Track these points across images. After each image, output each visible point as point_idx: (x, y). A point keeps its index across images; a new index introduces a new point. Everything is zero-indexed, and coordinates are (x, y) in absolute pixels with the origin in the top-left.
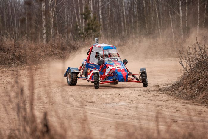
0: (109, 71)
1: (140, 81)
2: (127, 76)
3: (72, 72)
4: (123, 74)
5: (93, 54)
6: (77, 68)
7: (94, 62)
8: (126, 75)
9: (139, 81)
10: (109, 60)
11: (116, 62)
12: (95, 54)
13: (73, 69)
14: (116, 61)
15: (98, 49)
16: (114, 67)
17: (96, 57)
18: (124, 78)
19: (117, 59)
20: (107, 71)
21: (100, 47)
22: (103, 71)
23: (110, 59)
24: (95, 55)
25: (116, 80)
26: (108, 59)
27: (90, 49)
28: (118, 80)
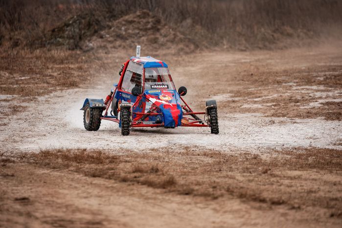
0: (151, 107)
1: (206, 124)
2: (180, 117)
3: (91, 106)
4: (173, 113)
5: (128, 76)
6: (102, 100)
7: (128, 89)
8: (179, 114)
9: (203, 124)
10: (153, 87)
11: (164, 91)
12: (131, 75)
13: (93, 100)
14: (166, 88)
15: (137, 66)
16: (159, 99)
17: (132, 80)
18: (173, 121)
19: (167, 85)
20: (148, 106)
21: (139, 63)
22: (142, 106)
23: (155, 85)
24: (130, 78)
25: (161, 123)
26: (151, 86)
27: (123, 65)
28: (164, 123)
